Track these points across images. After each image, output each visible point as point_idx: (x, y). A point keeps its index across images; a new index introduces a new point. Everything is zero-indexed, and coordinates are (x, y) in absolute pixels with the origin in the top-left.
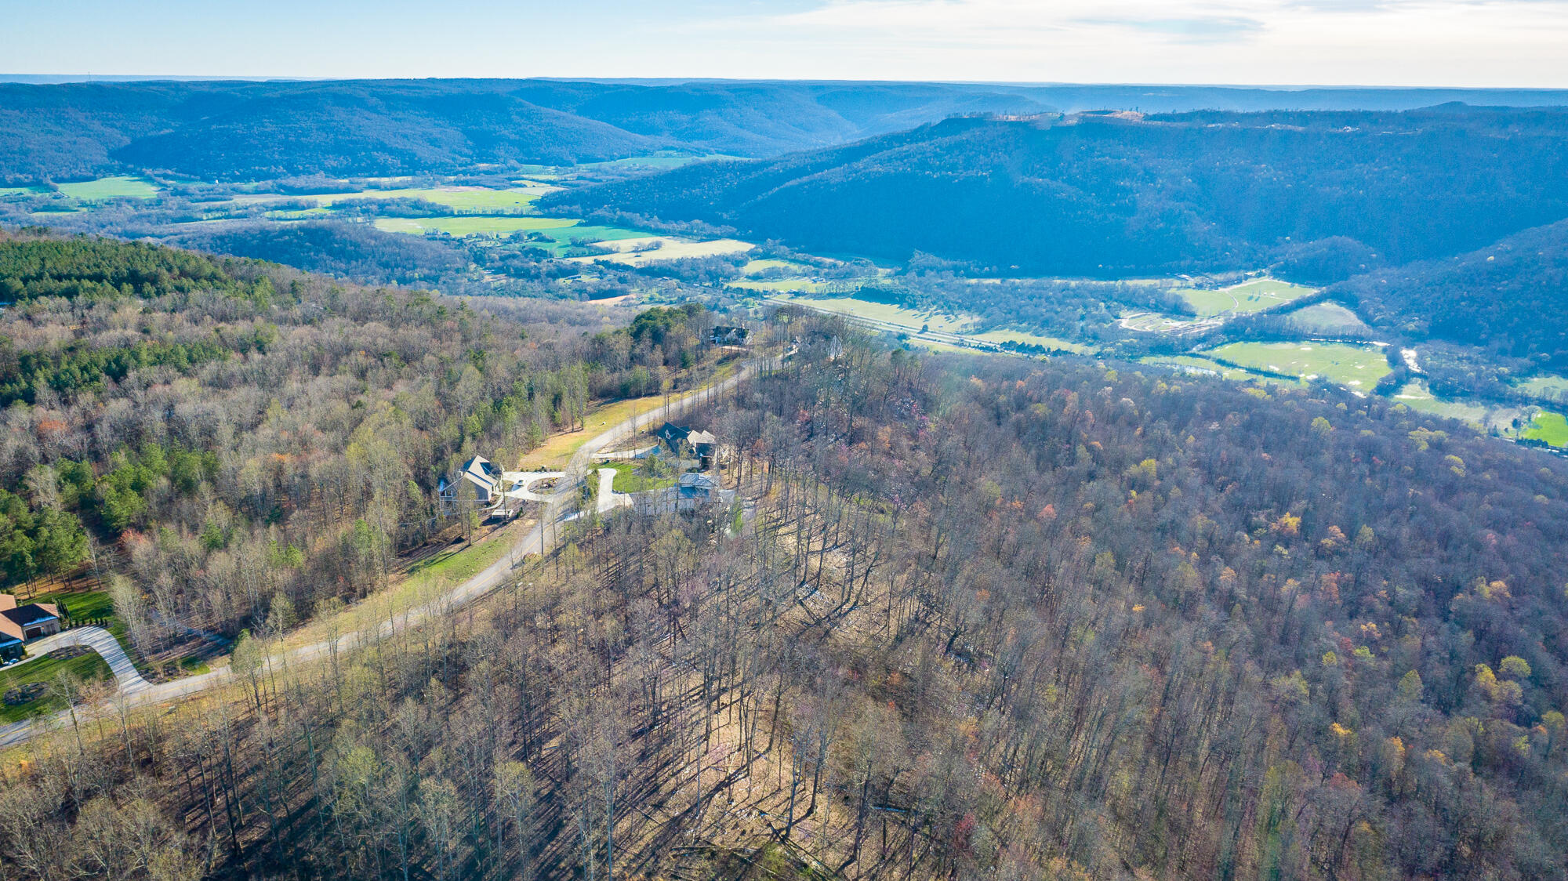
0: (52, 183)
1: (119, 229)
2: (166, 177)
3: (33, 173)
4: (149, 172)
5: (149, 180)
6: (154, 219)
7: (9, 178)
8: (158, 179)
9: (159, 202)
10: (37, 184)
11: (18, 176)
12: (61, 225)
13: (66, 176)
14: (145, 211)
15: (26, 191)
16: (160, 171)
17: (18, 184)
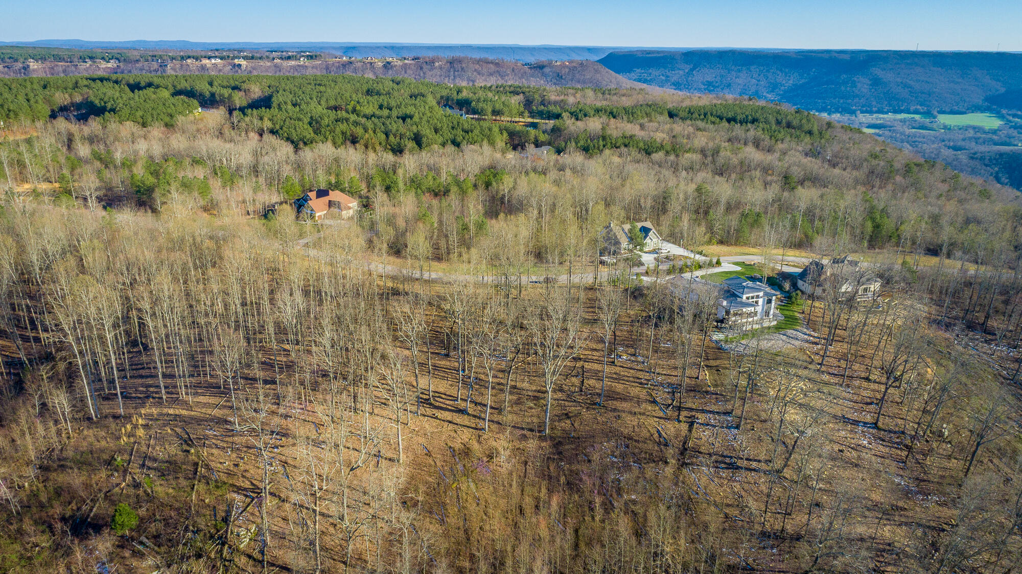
0: (935, 113)
1: (952, 144)
2: (1014, 116)
3: (928, 106)
4: (1004, 111)
5: (1001, 117)
6: (981, 140)
7: (912, 108)
8: (1008, 117)
9: (994, 132)
10: (928, 114)
11: (919, 107)
12: (919, 137)
13: (948, 110)
14: (978, 135)
15: (917, 117)
16: (1014, 112)
17: (916, 112)
